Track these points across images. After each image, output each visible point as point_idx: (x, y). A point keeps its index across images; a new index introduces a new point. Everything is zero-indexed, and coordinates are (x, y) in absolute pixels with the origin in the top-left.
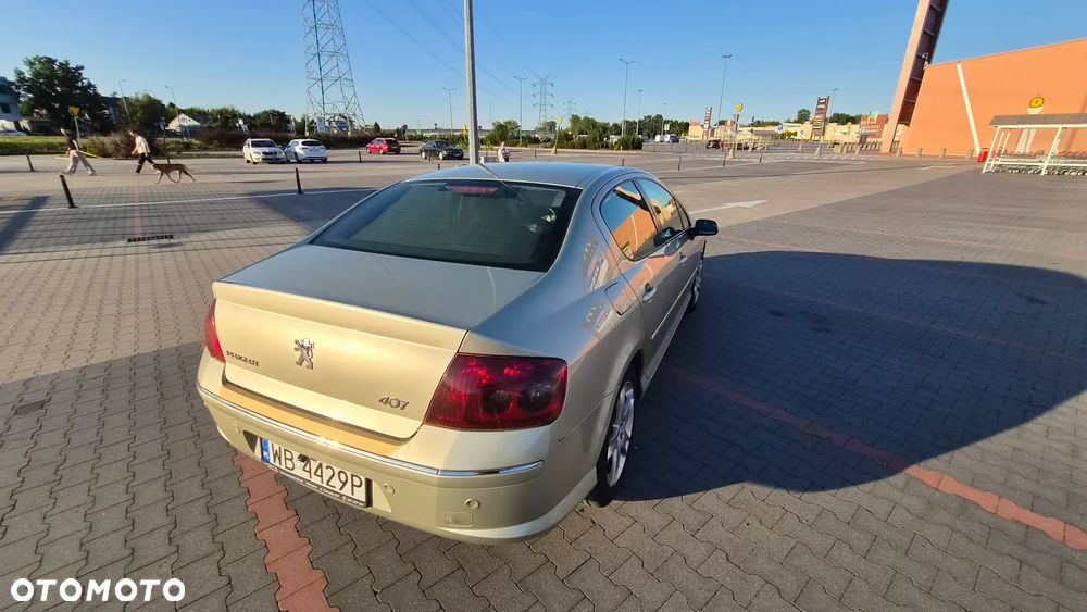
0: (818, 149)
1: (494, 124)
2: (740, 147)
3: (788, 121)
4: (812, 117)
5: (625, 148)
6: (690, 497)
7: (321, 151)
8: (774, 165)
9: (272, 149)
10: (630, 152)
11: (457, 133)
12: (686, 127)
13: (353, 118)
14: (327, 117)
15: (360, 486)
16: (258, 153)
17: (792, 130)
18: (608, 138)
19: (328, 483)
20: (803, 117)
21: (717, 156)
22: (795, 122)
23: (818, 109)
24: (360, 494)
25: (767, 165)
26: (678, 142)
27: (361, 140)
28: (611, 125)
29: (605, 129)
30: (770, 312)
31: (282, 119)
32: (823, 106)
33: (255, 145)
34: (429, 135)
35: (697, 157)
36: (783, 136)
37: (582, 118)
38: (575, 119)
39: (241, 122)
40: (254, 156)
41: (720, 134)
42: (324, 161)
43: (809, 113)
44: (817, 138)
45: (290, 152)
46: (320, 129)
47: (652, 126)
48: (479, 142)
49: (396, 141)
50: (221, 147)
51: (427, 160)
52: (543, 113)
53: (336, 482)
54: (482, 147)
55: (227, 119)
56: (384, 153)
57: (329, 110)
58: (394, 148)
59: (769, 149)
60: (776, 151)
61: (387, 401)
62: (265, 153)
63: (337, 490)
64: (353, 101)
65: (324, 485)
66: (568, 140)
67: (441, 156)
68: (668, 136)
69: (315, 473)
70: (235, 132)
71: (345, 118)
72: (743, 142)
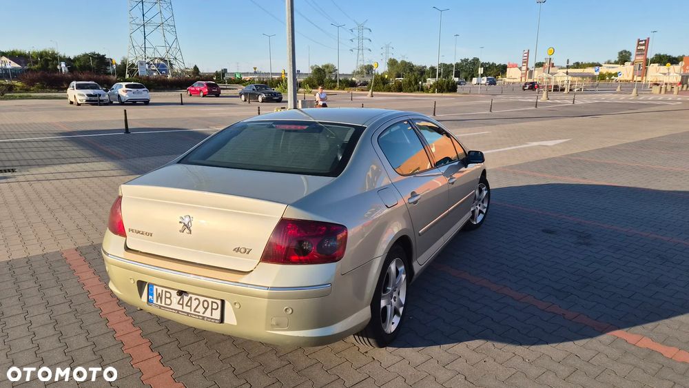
0: (635, 90)
1: (312, 68)
2: (556, 88)
3: (609, 63)
4: (633, 58)
5: (441, 91)
6: (446, 346)
7: (144, 94)
8: (586, 106)
9: (97, 91)
10: (444, 94)
11: (276, 77)
12: (503, 69)
13: (173, 62)
14: (147, 60)
15: (217, 309)
16: (83, 95)
17: (613, 71)
18: (425, 81)
19: (195, 311)
20: (624, 58)
21: (531, 98)
22: (616, 63)
23: (638, 50)
24: (217, 315)
25: (578, 106)
26: (495, 84)
27: (182, 83)
28: (428, 67)
29: (422, 72)
30: (543, 231)
31: (102, 61)
32: (643, 47)
33: (79, 87)
34: (248, 78)
35: (512, 99)
36: (602, 77)
37: (399, 61)
38: (392, 63)
39: (63, 65)
40: (78, 98)
41: (538, 75)
42: (146, 103)
43: (630, 54)
44: (639, 79)
45: (114, 94)
46: (142, 72)
47: (468, 69)
48: (297, 85)
49: (215, 84)
50: (43, 89)
51: (247, 103)
52: (361, 57)
53: (201, 309)
54: (300, 90)
55: (47, 61)
56: (204, 96)
57: (150, 53)
58: (213, 91)
59: (586, 90)
60: (593, 92)
61: (237, 250)
62: (89, 95)
63: (201, 314)
64: (174, 45)
65: (192, 312)
66: (384, 84)
67: (260, 99)
68: (485, 78)
69: (187, 305)
70: (57, 74)
71: (166, 61)
72: (560, 84)
